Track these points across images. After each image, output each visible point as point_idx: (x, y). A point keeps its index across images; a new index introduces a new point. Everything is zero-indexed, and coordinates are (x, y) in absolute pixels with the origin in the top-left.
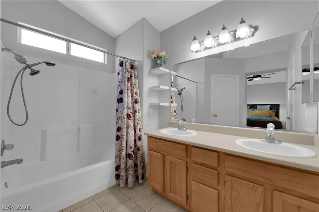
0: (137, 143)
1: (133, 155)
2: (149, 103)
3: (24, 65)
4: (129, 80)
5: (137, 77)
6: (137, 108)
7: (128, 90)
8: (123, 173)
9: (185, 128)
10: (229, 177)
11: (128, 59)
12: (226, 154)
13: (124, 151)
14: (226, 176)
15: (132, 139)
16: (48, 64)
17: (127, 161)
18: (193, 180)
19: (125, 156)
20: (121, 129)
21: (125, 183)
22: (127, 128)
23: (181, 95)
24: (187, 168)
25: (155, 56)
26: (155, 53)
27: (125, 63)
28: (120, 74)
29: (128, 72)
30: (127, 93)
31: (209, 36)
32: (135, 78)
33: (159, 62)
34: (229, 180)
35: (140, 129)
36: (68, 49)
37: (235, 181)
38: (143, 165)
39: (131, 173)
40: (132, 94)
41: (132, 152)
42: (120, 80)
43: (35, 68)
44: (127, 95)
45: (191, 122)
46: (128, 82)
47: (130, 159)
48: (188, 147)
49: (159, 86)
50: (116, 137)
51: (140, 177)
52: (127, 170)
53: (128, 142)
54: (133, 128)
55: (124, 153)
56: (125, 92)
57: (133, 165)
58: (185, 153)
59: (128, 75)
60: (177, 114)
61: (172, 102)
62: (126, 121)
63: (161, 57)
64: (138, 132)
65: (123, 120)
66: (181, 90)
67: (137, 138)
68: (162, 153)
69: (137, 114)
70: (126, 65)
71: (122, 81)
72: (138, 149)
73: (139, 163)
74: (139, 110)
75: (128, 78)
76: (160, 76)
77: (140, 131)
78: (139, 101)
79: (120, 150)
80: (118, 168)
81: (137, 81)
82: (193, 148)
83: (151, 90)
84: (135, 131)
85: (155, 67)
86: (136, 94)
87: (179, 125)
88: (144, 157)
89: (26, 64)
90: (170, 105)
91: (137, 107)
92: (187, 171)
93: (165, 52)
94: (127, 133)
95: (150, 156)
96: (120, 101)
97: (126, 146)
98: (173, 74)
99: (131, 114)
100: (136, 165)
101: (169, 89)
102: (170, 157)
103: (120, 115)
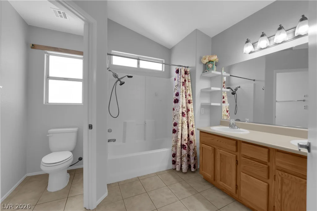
0: (190, 137)
1: (187, 146)
2: (201, 103)
3: (117, 79)
4: (184, 84)
5: (190, 81)
6: (191, 108)
7: (182, 92)
8: (178, 160)
9: (236, 127)
10: (279, 171)
11: (182, 66)
12: (277, 150)
13: (180, 142)
14: (276, 170)
15: (185, 133)
16: (129, 77)
17: (181, 151)
18: (242, 172)
19: (180, 147)
20: (177, 124)
21: (180, 168)
22: (182, 124)
23: (235, 95)
24: (237, 161)
25: (207, 61)
26: (207, 59)
27: (181, 70)
28: (177, 79)
29: (183, 78)
30: (182, 95)
31: (263, 37)
32: (189, 81)
33: (210, 65)
34: (279, 175)
35: (192, 126)
36: (138, 64)
37: (286, 175)
38: (195, 157)
39: (185, 160)
40: (186, 96)
41: (186, 144)
42: (176, 85)
43: (122, 80)
44: (182, 96)
45: (245, 122)
46: (183, 85)
47: (184, 149)
48: (238, 143)
49: (211, 88)
50: (173, 130)
51: (192, 166)
52: (181, 158)
53: (182, 135)
54: (186, 124)
55: (179, 144)
56: (180, 94)
57: (187, 155)
58: (235, 147)
59: (183, 80)
60: (229, 114)
61: (224, 102)
62: (181, 118)
63: (212, 61)
64: (190, 128)
65: (179, 117)
66: (235, 90)
67: (190, 133)
68: (212, 146)
69: (190, 112)
70: (181, 71)
71: (177, 85)
72: (191, 142)
73: (191, 154)
74: (191, 109)
75: (183, 82)
76: (211, 79)
77: (192, 127)
78: (192, 102)
79: (176, 141)
80: (174, 155)
81: (190, 84)
82: (242, 144)
83: (203, 92)
84: (188, 127)
85: (207, 71)
86: (189, 95)
87: (230, 124)
88: (196, 150)
89: (118, 78)
90: (221, 104)
91: (191, 106)
92: (237, 163)
93: (216, 56)
94: (182, 128)
95: (202, 148)
96: (176, 101)
97: (181, 139)
98: (225, 76)
99: (185, 112)
100: (189, 156)
101: (220, 90)
102: (220, 150)
103: (176, 113)
